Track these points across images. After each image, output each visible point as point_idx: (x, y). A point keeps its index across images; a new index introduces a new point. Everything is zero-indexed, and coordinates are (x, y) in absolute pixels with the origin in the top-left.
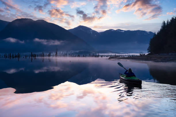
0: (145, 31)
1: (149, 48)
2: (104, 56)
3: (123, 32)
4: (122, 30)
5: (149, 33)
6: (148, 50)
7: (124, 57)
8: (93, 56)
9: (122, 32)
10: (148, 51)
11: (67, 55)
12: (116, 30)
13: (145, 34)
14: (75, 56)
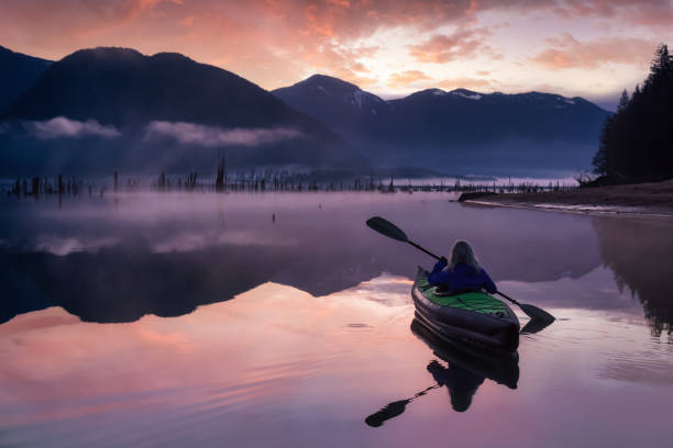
0: (560, 96)
1: (598, 154)
2: (416, 189)
3: (478, 97)
4: (474, 93)
5: (572, 102)
6: (594, 163)
7: (502, 191)
8: (371, 188)
9: (474, 100)
10: (593, 167)
11: (267, 186)
12: (451, 92)
13: (559, 107)
14: (300, 189)
